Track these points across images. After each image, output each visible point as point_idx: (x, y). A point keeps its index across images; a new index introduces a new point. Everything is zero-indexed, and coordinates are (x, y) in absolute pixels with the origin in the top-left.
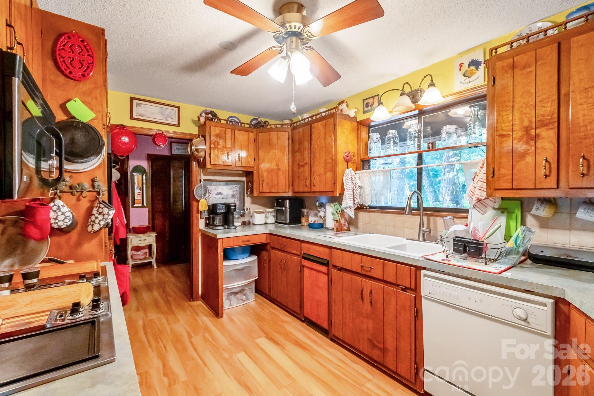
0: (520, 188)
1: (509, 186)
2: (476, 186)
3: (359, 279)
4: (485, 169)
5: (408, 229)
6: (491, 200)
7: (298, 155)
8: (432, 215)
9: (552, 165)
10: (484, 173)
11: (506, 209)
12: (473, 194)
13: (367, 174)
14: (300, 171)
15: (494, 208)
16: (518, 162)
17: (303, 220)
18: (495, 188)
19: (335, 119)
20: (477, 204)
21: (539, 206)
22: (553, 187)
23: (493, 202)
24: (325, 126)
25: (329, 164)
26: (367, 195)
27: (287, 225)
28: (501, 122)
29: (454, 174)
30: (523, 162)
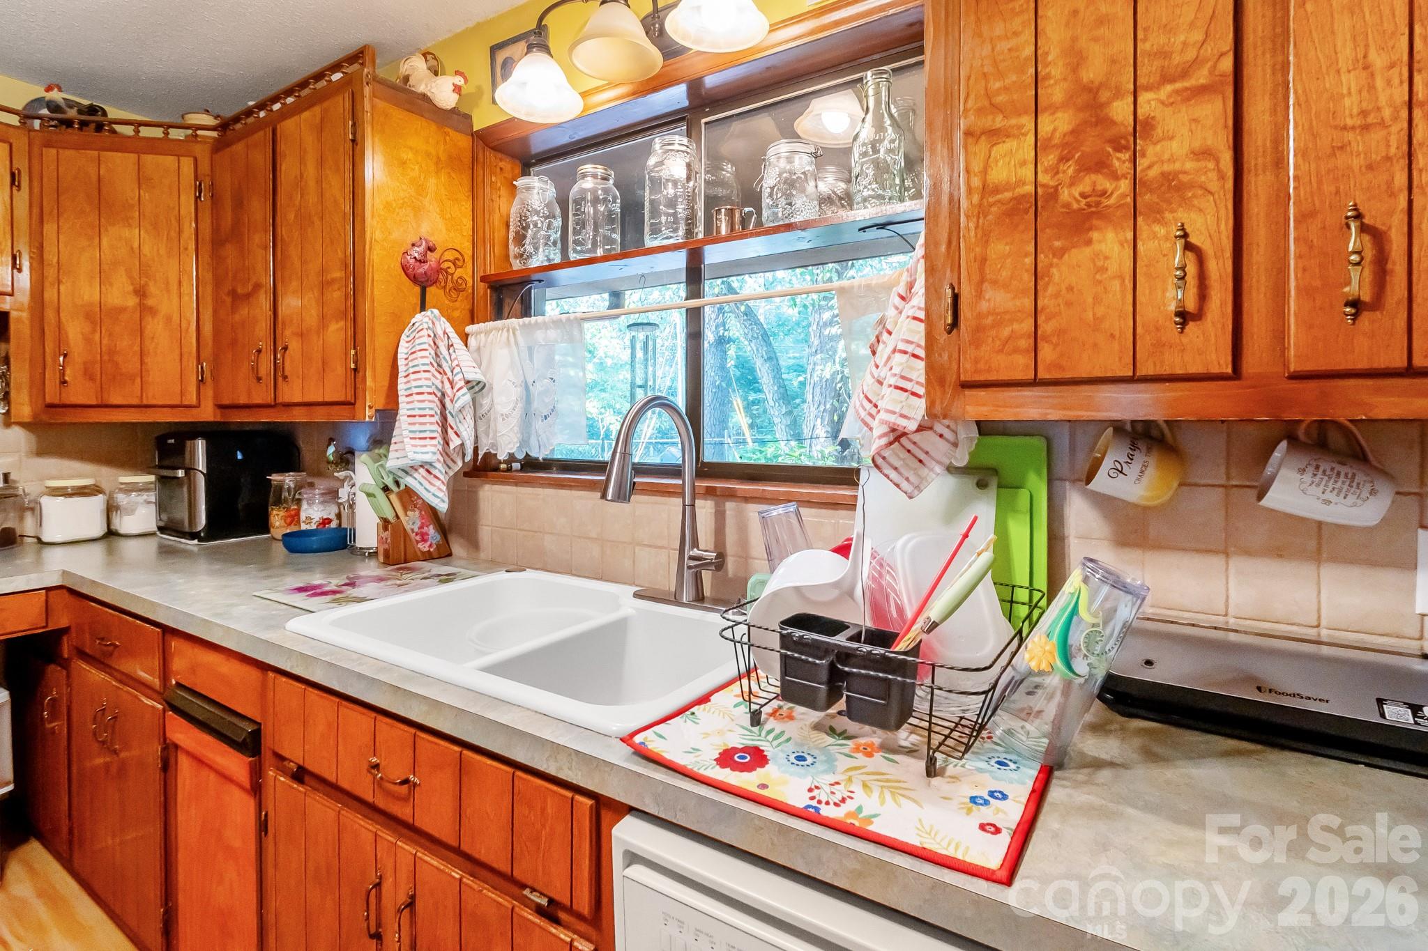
0: (1068, 375)
1: (1020, 367)
2: (883, 375)
3: (364, 828)
4: (919, 299)
5: (648, 549)
6: (941, 436)
7: (230, 251)
8: (731, 495)
9: (1212, 266)
10: (915, 318)
11: (994, 471)
12: (874, 411)
13: (505, 334)
14: (237, 317)
15: (951, 469)
16: (1060, 253)
17: (277, 519)
18: (963, 378)
19: (358, 97)
20: (887, 453)
21: (1124, 459)
22: (1215, 370)
23: (947, 440)
24: (320, 128)
25: (336, 287)
26: (500, 419)
27: (196, 542)
28: (986, 70)
29: (834, 370)
30: (1080, 255)
